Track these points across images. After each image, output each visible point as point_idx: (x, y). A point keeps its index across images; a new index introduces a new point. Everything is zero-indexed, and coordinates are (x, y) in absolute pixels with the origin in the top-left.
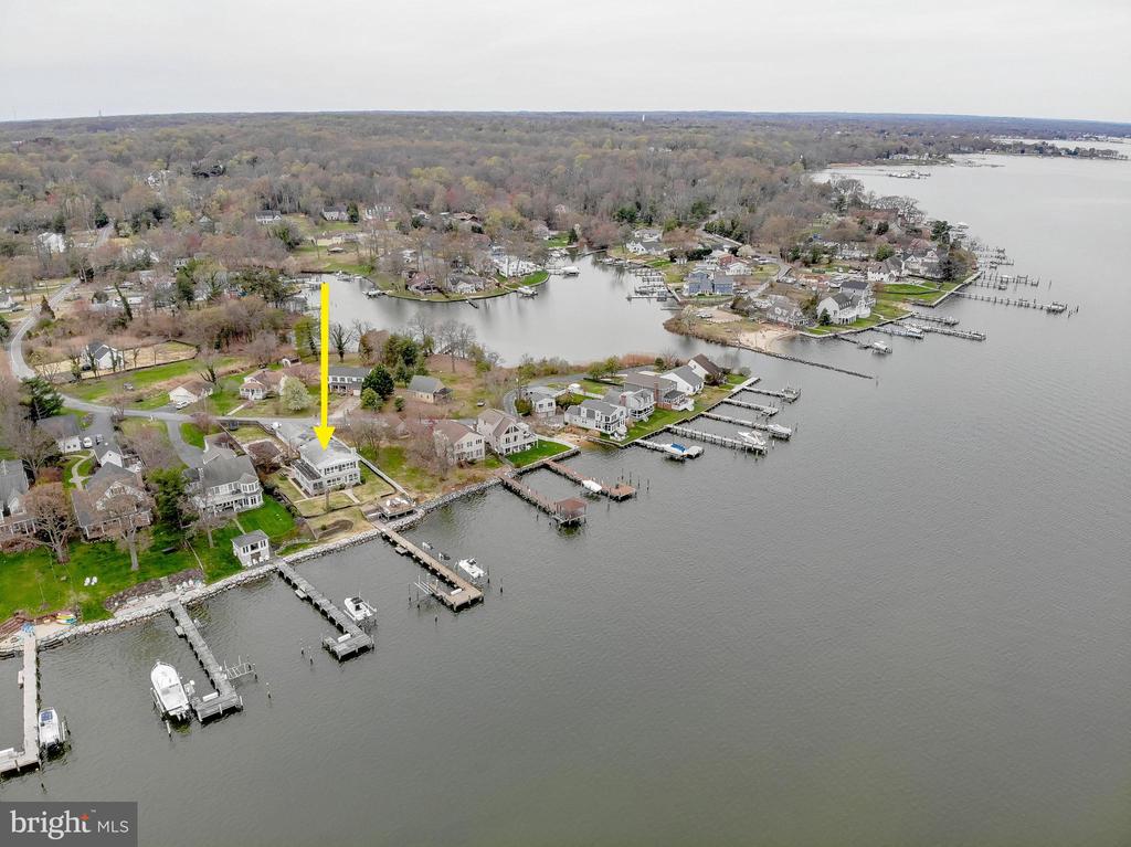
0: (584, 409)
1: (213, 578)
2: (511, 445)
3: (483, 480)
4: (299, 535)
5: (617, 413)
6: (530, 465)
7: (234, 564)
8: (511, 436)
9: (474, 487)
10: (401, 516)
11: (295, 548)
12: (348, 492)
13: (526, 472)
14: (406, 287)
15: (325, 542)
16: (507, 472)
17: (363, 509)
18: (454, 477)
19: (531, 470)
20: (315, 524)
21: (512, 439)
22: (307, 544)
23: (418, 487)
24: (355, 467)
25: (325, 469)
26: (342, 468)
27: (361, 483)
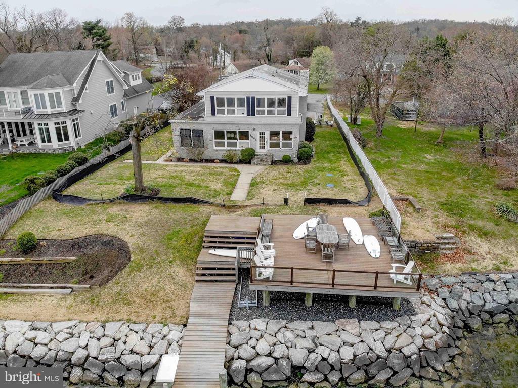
24: (289, 114)
25: (212, 98)
26: (256, 109)
27: (296, 160)
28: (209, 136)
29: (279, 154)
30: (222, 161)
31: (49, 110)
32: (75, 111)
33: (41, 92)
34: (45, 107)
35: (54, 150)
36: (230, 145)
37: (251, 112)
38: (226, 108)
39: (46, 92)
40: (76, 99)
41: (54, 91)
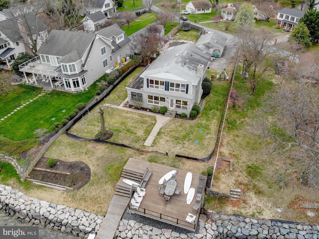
24: (187, 93)
25: (148, 79)
26: (170, 87)
27: (188, 116)
28: (145, 98)
29: (180, 111)
30: (151, 111)
31: (69, 73)
32: (83, 71)
33: (66, 64)
34: (67, 71)
35: (72, 92)
36: (155, 103)
37: (167, 89)
38: (154, 85)
39: (68, 65)
40: (83, 66)
41: (71, 64)
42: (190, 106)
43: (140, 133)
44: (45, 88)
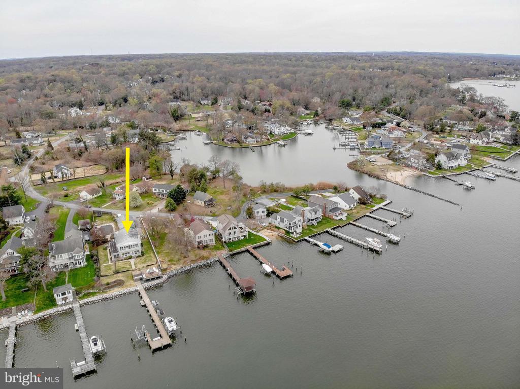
0: (279, 217)
1: (40, 309)
2: (231, 237)
3: (208, 258)
4: (93, 287)
5: (296, 220)
6: (238, 250)
7: (52, 302)
8: (232, 231)
9: (201, 263)
10: (153, 279)
11: (88, 295)
12: (132, 261)
13: (235, 254)
14: (223, 140)
15: (105, 293)
16: (224, 253)
17: (134, 273)
18: (192, 256)
19: (239, 253)
20: (104, 281)
21: (232, 233)
22: (96, 293)
23: (170, 261)
24: (138, 247)
25: (120, 247)
27: (141, 255)
28: (120, 255)
29: (137, 255)
30: (125, 260)
31: (80, 258)
35: (81, 267)
36: (126, 255)
37: (130, 248)
38: (124, 249)
41: (80, 253)
42: (140, 252)
43: (128, 266)
44: (65, 270)
